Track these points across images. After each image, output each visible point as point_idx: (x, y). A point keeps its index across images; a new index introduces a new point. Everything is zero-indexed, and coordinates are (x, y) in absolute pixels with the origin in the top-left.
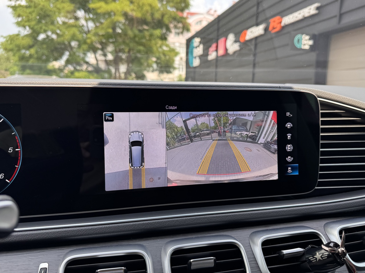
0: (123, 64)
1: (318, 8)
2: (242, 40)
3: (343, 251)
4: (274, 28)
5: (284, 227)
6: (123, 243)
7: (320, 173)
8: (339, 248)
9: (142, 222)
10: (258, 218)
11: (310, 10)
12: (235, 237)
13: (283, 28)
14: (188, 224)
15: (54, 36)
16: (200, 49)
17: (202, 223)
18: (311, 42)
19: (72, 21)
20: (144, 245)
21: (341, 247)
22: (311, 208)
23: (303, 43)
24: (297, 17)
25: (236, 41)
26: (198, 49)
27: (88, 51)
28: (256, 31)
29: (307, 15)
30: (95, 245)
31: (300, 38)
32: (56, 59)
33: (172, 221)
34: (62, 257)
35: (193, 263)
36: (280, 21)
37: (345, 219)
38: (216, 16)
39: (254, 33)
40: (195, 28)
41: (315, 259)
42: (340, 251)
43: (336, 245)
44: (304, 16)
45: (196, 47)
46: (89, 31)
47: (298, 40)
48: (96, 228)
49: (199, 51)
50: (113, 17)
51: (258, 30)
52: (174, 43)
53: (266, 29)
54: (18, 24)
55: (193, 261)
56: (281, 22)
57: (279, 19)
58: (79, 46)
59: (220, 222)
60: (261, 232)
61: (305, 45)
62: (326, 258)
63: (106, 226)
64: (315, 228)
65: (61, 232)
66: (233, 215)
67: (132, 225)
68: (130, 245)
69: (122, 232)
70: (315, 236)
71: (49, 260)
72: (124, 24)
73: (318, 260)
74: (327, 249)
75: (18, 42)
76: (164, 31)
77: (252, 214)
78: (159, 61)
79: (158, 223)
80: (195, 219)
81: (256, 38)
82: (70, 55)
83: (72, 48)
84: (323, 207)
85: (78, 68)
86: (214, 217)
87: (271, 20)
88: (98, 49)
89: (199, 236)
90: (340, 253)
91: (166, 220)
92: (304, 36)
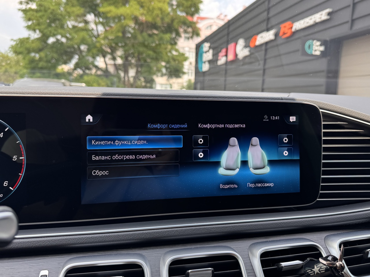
0: (132, 68)
1: (329, 14)
2: (252, 45)
3: (341, 265)
4: (284, 34)
5: (284, 239)
6: (122, 251)
7: (321, 185)
8: (337, 262)
9: (142, 232)
10: (258, 230)
11: (321, 16)
12: (234, 249)
13: (294, 33)
14: (188, 235)
15: (64, 40)
16: (209, 54)
17: (202, 234)
18: (322, 48)
19: (81, 25)
20: (143, 254)
21: (339, 260)
22: (312, 220)
23: (314, 49)
24: (308, 23)
25: (246, 47)
26: (208, 54)
27: (98, 55)
28: (267, 36)
29: (318, 20)
30: (95, 253)
31: (311, 44)
32: (65, 63)
33: (172, 230)
34: (62, 264)
35: (191, 274)
36: (291, 26)
37: (346, 231)
38: (226, 21)
39: (264, 38)
40: (205, 33)
41: (313, 272)
42: (338, 265)
43: (334, 259)
44: (315, 21)
45: (206, 52)
46: (98, 35)
47: (309, 45)
48: (96, 237)
49: (208, 56)
50: (123, 21)
51: (269, 35)
52: (183, 48)
53: (276, 35)
54: (29, 27)
55: (191, 272)
56: (292, 28)
57: (290, 24)
58: (89, 50)
59: (220, 232)
60: (260, 244)
61: (316, 50)
62: (324, 271)
63: (106, 235)
64: (315, 240)
65: (61, 240)
66: (232, 226)
67: (132, 235)
68: (129, 254)
69: (122, 241)
70: (314, 248)
71: (49, 268)
72: (134, 29)
73: (316, 273)
74: (325, 262)
75: (28, 46)
76: (174, 35)
77: (252, 225)
78: (168, 66)
79: (157, 232)
80: (195, 229)
81: (267, 43)
82: (79, 59)
83: (81, 52)
84: (324, 219)
85: (87, 71)
86: (214, 228)
87: (282, 26)
88: (107, 53)
89: (198, 246)
90: (338, 267)
91: (166, 230)
92: (315, 41)
